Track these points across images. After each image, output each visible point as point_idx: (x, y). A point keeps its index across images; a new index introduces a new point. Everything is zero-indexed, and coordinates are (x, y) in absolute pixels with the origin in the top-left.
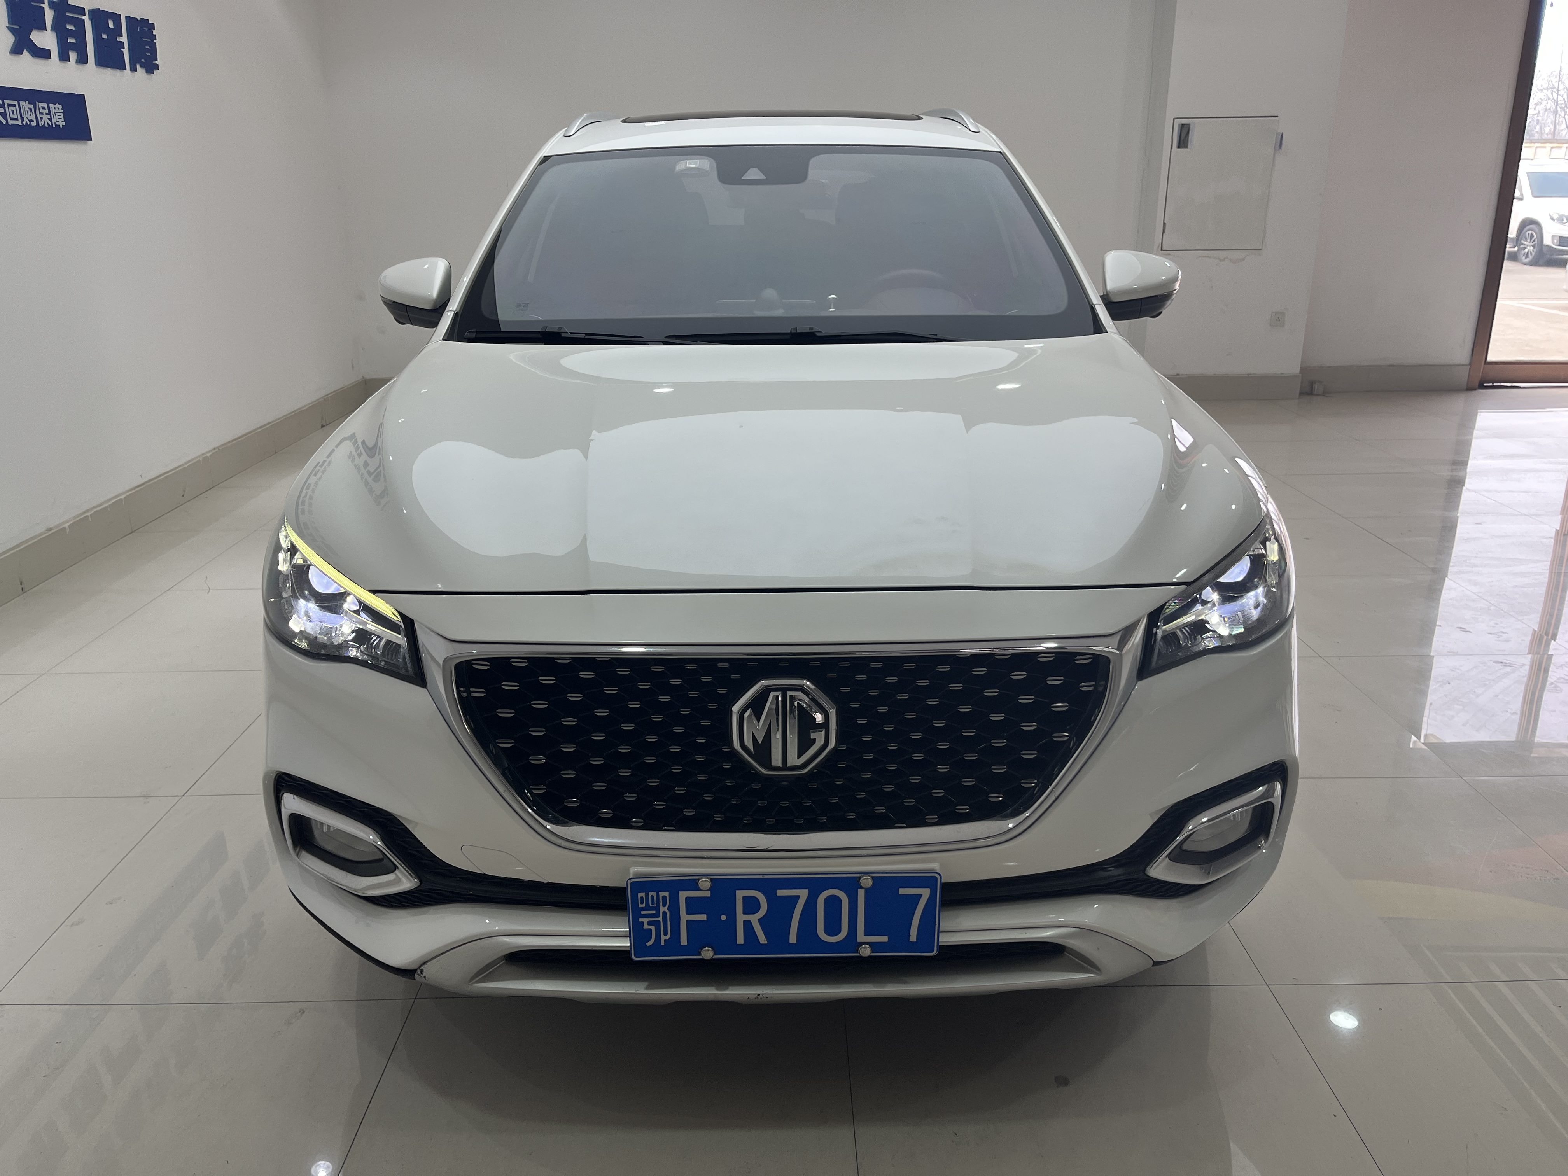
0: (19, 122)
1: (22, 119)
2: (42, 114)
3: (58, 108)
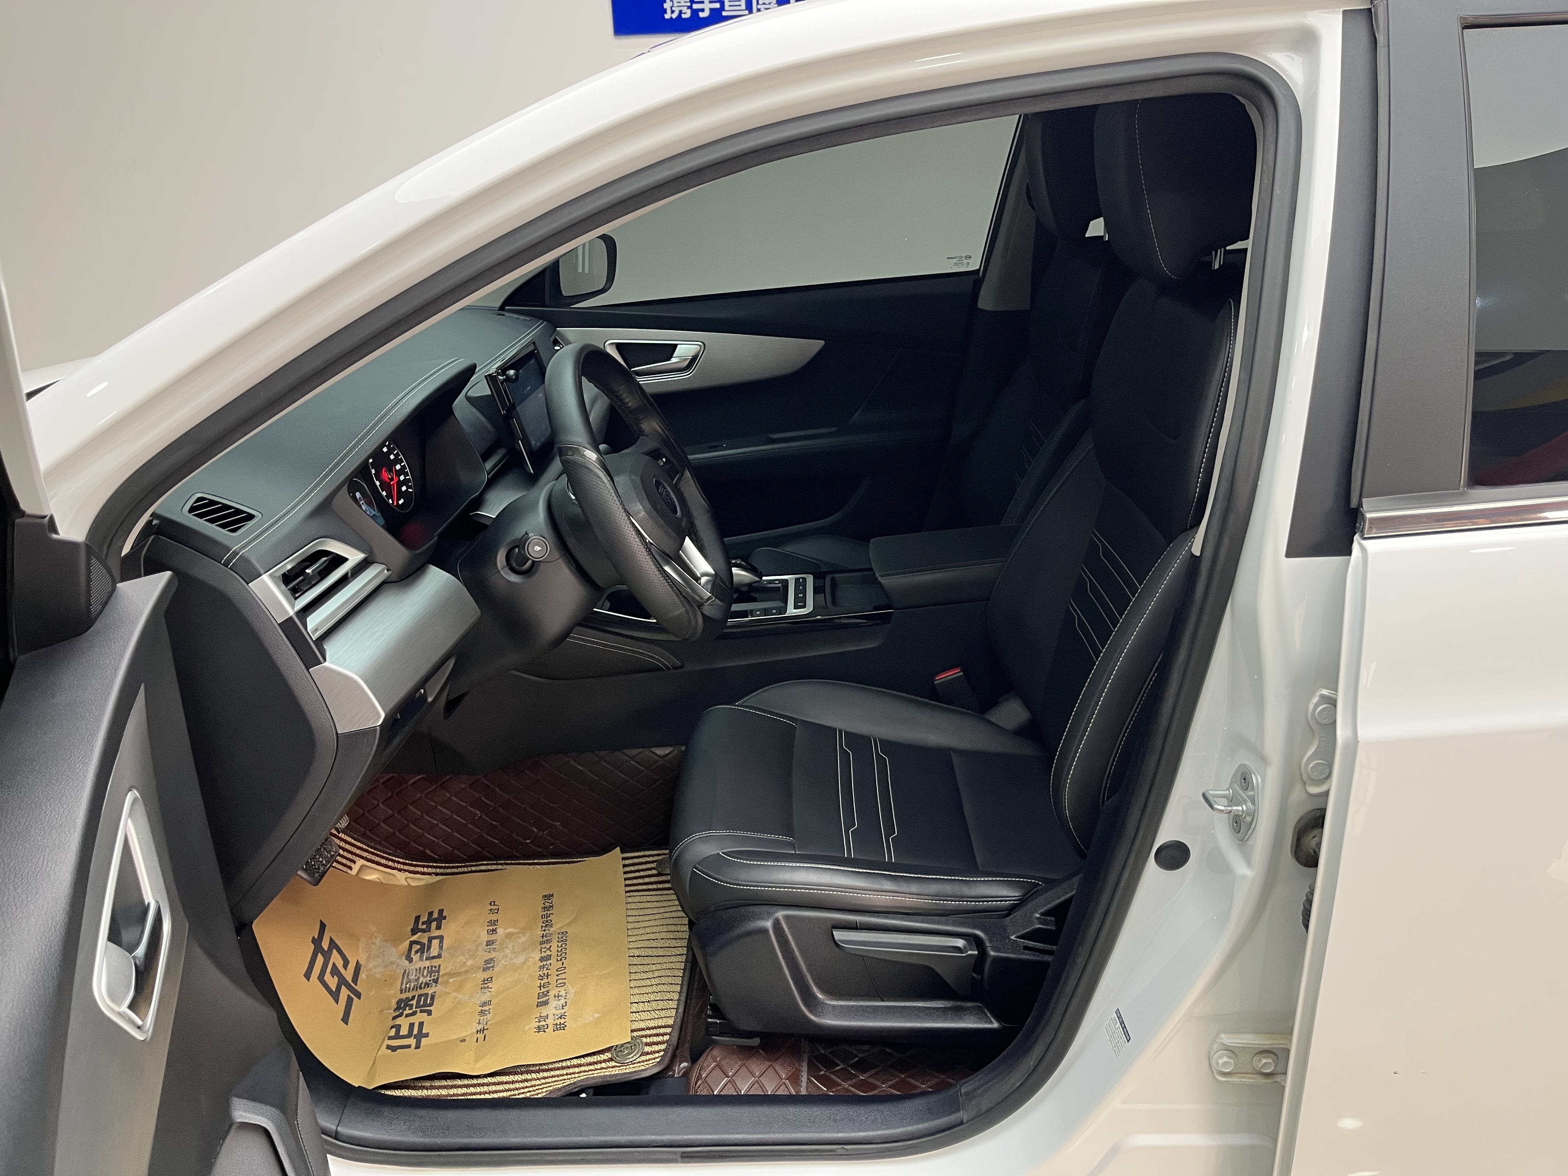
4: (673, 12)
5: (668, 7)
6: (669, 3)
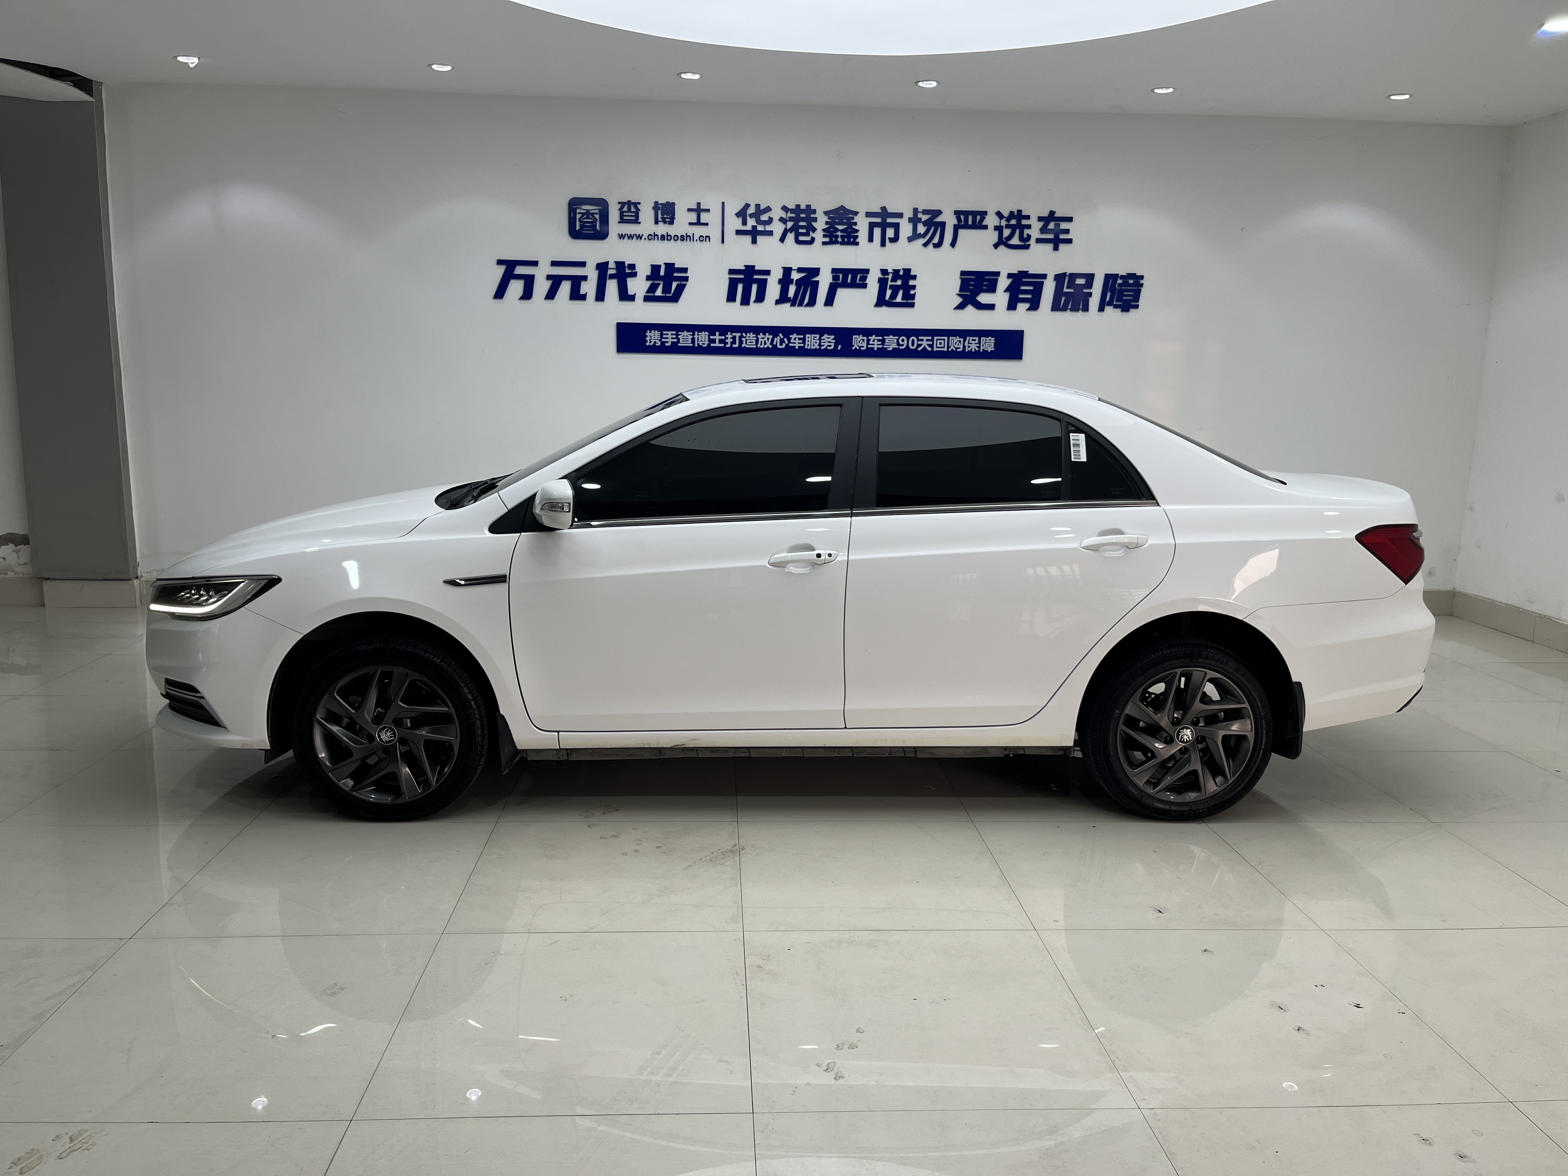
0: (945, 349)
2: (972, 343)
3: (990, 340)
4: (651, 342)
5: (648, 339)
6: (648, 336)
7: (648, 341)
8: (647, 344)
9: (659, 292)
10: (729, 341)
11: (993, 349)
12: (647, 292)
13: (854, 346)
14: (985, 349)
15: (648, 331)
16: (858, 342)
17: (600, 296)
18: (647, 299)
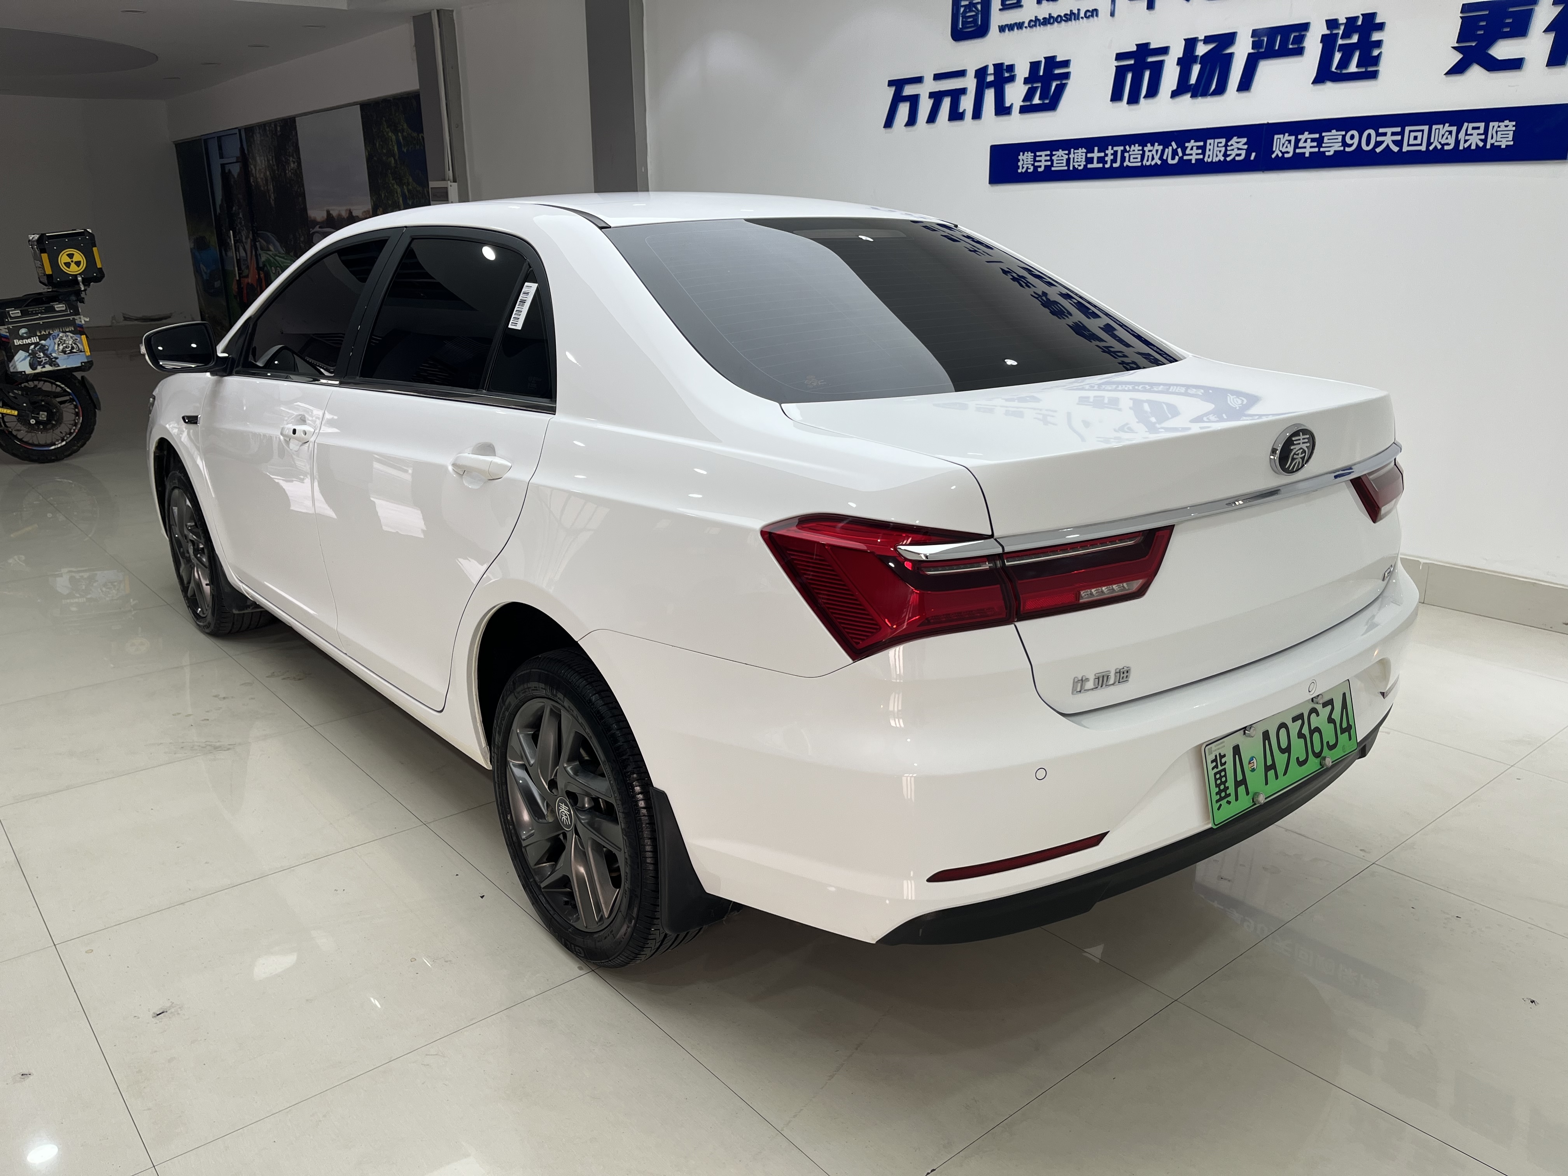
0: (1423, 148)
1: (1429, 143)
2: (1472, 135)
3: (1506, 126)
4: (1023, 168)
5: (1020, 164)
6: (1021, 160)
7: (1021, 167)
8: (1019, 171)
9: (1036, 101)
10: (1109, 158)
11: (1512, 143)
12: (1024, 101)
13: (1274, 152)
14: (1496, 144)
15: (1021, 153)
16: (1282, 145)
17: (977, 114)
18: (1024, 110)
